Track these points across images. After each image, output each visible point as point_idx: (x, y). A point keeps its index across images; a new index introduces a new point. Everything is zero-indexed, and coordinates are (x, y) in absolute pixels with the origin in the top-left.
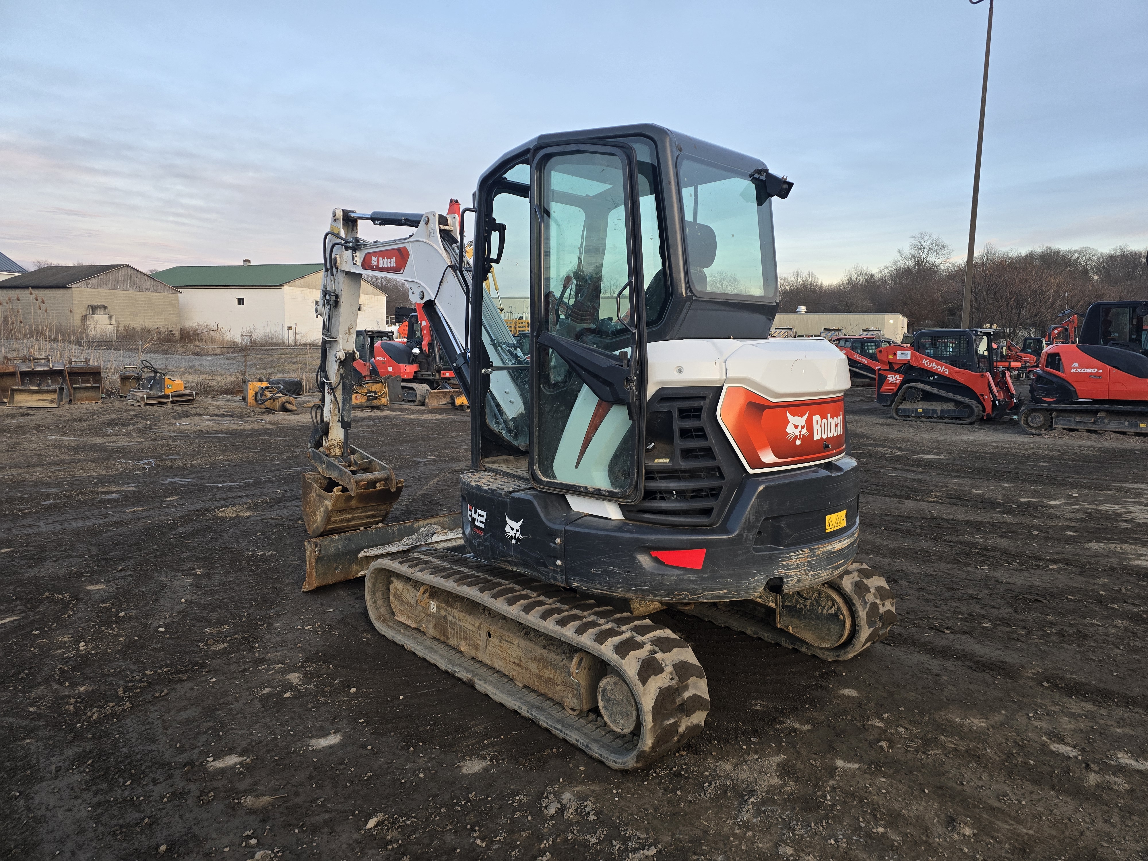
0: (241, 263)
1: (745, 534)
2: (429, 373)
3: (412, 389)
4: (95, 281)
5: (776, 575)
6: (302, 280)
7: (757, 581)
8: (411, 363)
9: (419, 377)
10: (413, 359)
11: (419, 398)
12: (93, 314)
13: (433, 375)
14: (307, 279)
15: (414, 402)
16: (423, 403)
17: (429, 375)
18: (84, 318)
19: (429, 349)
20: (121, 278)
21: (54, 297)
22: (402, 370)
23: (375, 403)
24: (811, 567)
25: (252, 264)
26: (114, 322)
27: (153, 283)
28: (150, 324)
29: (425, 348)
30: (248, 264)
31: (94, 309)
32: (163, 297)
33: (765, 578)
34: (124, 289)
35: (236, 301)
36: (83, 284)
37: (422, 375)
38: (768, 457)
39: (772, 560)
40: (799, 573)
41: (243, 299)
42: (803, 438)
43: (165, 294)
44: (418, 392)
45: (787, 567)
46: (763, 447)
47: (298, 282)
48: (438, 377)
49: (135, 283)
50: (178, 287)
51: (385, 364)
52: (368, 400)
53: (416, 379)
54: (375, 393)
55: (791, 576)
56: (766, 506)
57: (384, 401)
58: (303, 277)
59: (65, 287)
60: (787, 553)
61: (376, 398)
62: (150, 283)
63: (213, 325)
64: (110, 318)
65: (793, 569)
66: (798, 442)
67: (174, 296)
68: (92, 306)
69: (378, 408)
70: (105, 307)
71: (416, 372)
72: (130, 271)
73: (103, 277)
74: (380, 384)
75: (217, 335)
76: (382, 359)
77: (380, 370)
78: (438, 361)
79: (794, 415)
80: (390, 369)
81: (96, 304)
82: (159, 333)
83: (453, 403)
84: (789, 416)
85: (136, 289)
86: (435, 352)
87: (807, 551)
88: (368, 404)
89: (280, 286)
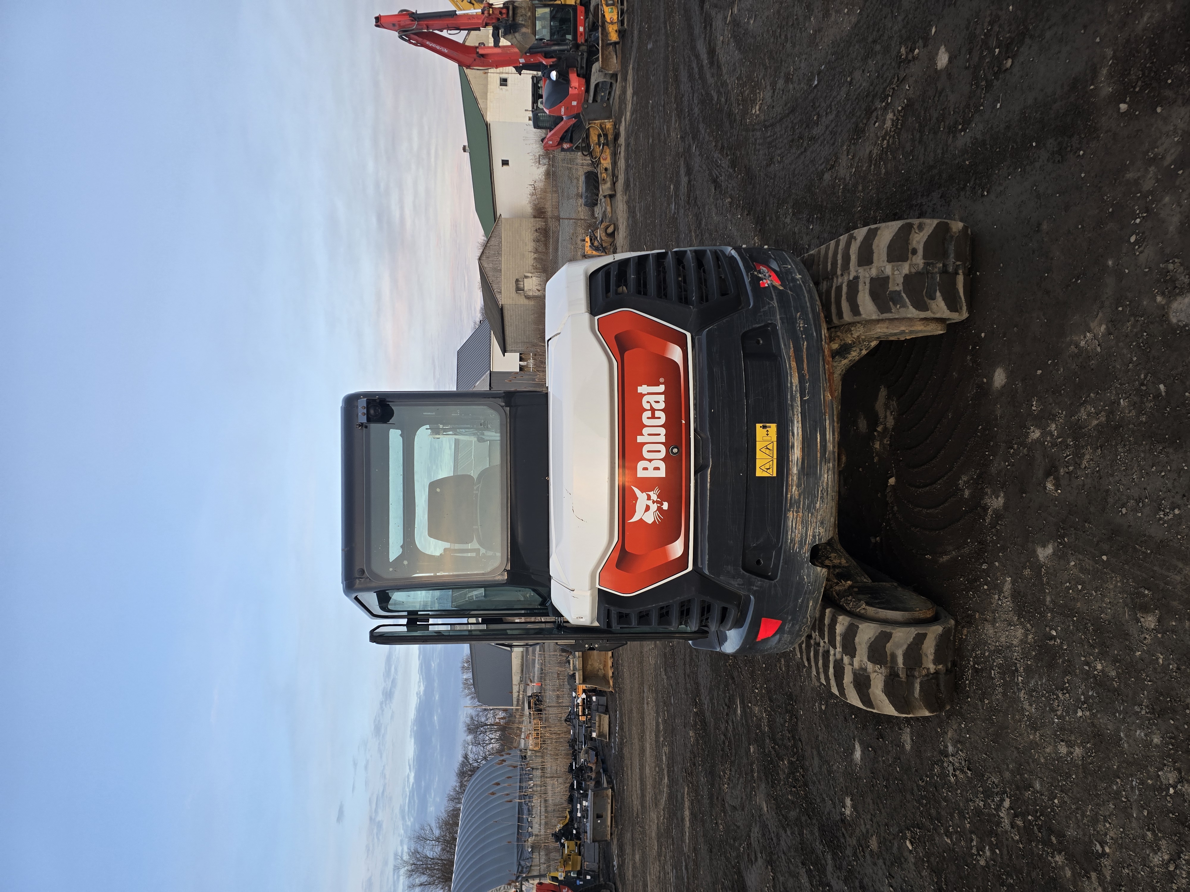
0: (467, 155)
1: (755, 588)
2: (579, 59)
3: (597, 85)
4: (495, 286)
5: (808, 555)
6: (480, 101)
7: (808, 576)
8: (568, 81)
9: (583, 71)
10: (563, 77)
11: (608, 80)
12: (523, 290)
13: (582, 54)
14: (477, 94)
15: (611, 83)
16: (614, 76)
17: (582, 59)
18: (528, 297)
19: (552, 57)
20: (491, 265)
21: (511, 316)
22: (576, 91)
23: (610, 137)
24: (810, 508)
25: (466, 144)
26: (530, 275)
27: (493, 239)
28: (530, 246)
29: (551, 61)
30: (467, 148)
31: (518, 289)
32: (505, 232)
33: (808, 568)
34: (500, 264)
35: (505, 167)
36: (498, 296)
37: (582, 67)
38: (676, 549)
39: (791, 561)
40: (814, 525)
41: (503, 161)
42: (662, 497)
43: (503, 230)
44: (601, 79)
45: (802, 544)
46: (665, 554)
47: (481, 105)
48: (584, 48)
49: (494, 254)
50: (495, 218)
51: (568, 108)
52: (608, 145)
53: (586, 76)
54: (599, 136)
55: (814, 537)
56: (730, 568)
57: (609, 125)
58: (476, 99)
59: (502, 309)
60: (786, 542)
61: (606, 135)
62: (493, 242)
63: (530, 189)
64: (526, 277)
65: (806, 535)
66: (665, 506)
67: (503, 221)
68: (516, 291)
69: (617, 136)
70: (517, 281)
71: (578, 75)
72: (484, 258)
73: (491, 279)
74: (591, 130)
75: (540, 185)
76: (563, 110)
77: (575, 112)
78: (565, 47)
79: (634, 512)
80: (574, 103)
81: (514, 288)
82: (538, 241)
83: (615, 44)
84: (634, 519)
85: (499, 254)
86: (555, 51)
87: (790, 515)
88: (611, 145)
89: (487, 126)
